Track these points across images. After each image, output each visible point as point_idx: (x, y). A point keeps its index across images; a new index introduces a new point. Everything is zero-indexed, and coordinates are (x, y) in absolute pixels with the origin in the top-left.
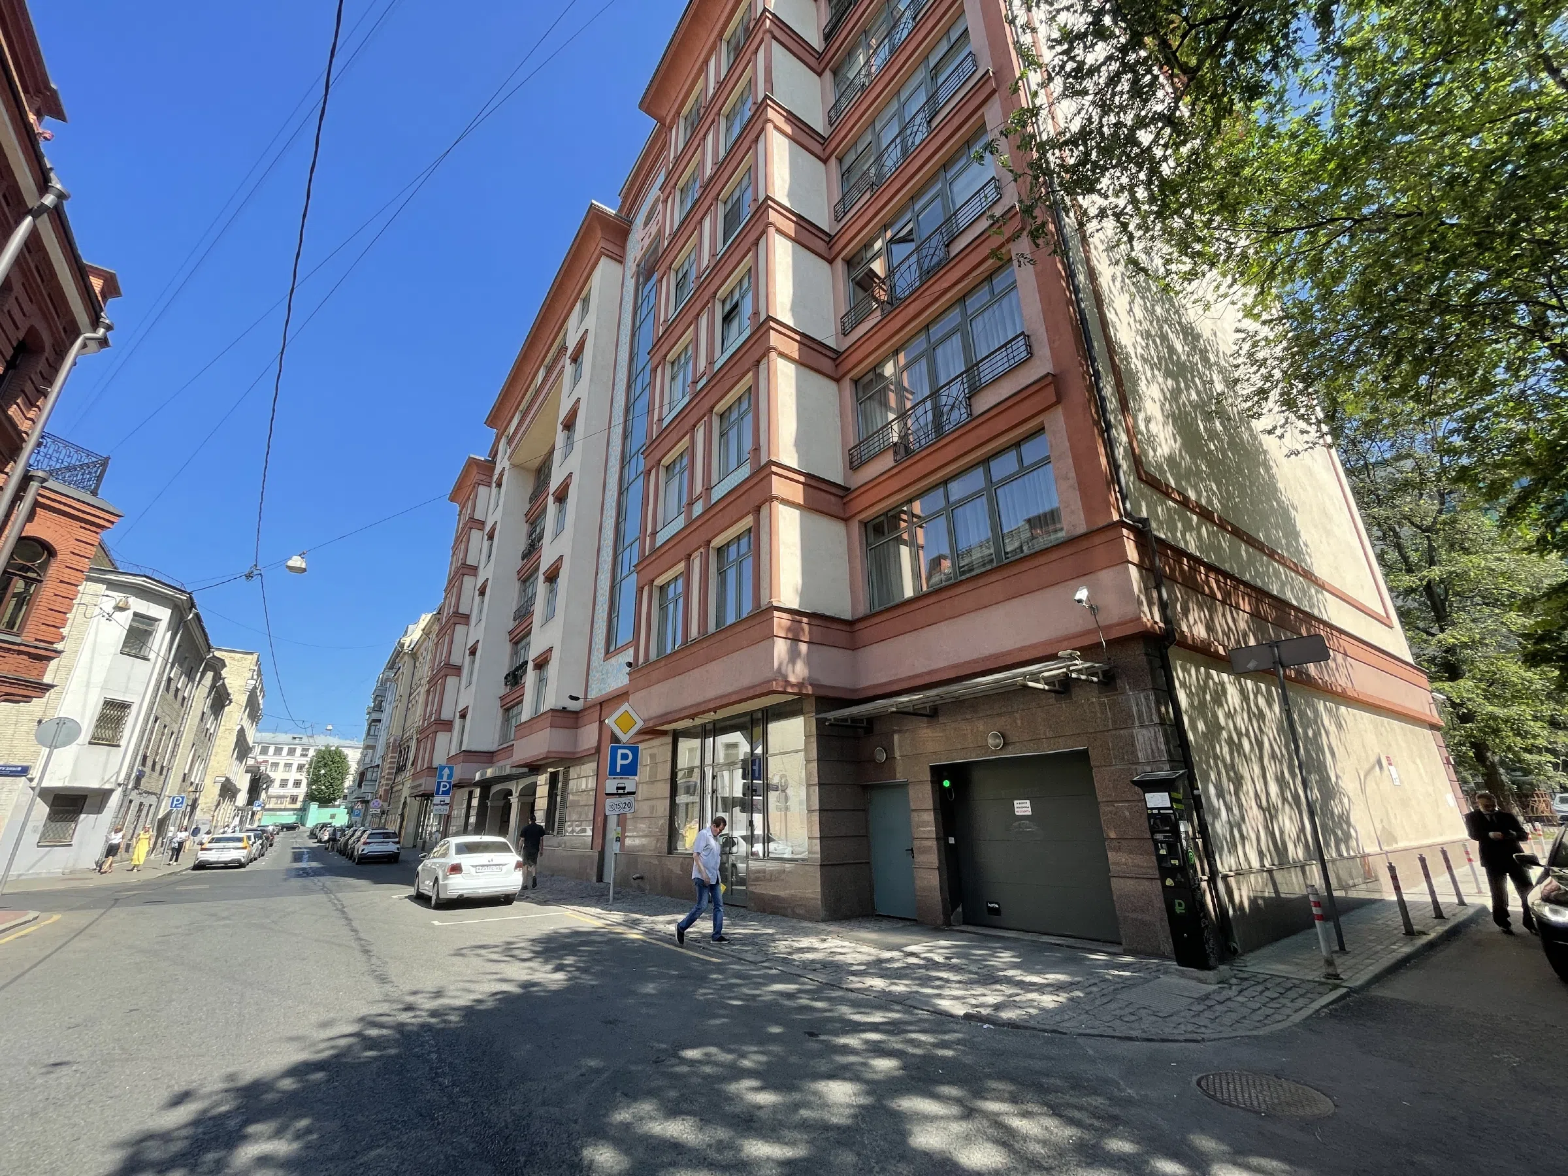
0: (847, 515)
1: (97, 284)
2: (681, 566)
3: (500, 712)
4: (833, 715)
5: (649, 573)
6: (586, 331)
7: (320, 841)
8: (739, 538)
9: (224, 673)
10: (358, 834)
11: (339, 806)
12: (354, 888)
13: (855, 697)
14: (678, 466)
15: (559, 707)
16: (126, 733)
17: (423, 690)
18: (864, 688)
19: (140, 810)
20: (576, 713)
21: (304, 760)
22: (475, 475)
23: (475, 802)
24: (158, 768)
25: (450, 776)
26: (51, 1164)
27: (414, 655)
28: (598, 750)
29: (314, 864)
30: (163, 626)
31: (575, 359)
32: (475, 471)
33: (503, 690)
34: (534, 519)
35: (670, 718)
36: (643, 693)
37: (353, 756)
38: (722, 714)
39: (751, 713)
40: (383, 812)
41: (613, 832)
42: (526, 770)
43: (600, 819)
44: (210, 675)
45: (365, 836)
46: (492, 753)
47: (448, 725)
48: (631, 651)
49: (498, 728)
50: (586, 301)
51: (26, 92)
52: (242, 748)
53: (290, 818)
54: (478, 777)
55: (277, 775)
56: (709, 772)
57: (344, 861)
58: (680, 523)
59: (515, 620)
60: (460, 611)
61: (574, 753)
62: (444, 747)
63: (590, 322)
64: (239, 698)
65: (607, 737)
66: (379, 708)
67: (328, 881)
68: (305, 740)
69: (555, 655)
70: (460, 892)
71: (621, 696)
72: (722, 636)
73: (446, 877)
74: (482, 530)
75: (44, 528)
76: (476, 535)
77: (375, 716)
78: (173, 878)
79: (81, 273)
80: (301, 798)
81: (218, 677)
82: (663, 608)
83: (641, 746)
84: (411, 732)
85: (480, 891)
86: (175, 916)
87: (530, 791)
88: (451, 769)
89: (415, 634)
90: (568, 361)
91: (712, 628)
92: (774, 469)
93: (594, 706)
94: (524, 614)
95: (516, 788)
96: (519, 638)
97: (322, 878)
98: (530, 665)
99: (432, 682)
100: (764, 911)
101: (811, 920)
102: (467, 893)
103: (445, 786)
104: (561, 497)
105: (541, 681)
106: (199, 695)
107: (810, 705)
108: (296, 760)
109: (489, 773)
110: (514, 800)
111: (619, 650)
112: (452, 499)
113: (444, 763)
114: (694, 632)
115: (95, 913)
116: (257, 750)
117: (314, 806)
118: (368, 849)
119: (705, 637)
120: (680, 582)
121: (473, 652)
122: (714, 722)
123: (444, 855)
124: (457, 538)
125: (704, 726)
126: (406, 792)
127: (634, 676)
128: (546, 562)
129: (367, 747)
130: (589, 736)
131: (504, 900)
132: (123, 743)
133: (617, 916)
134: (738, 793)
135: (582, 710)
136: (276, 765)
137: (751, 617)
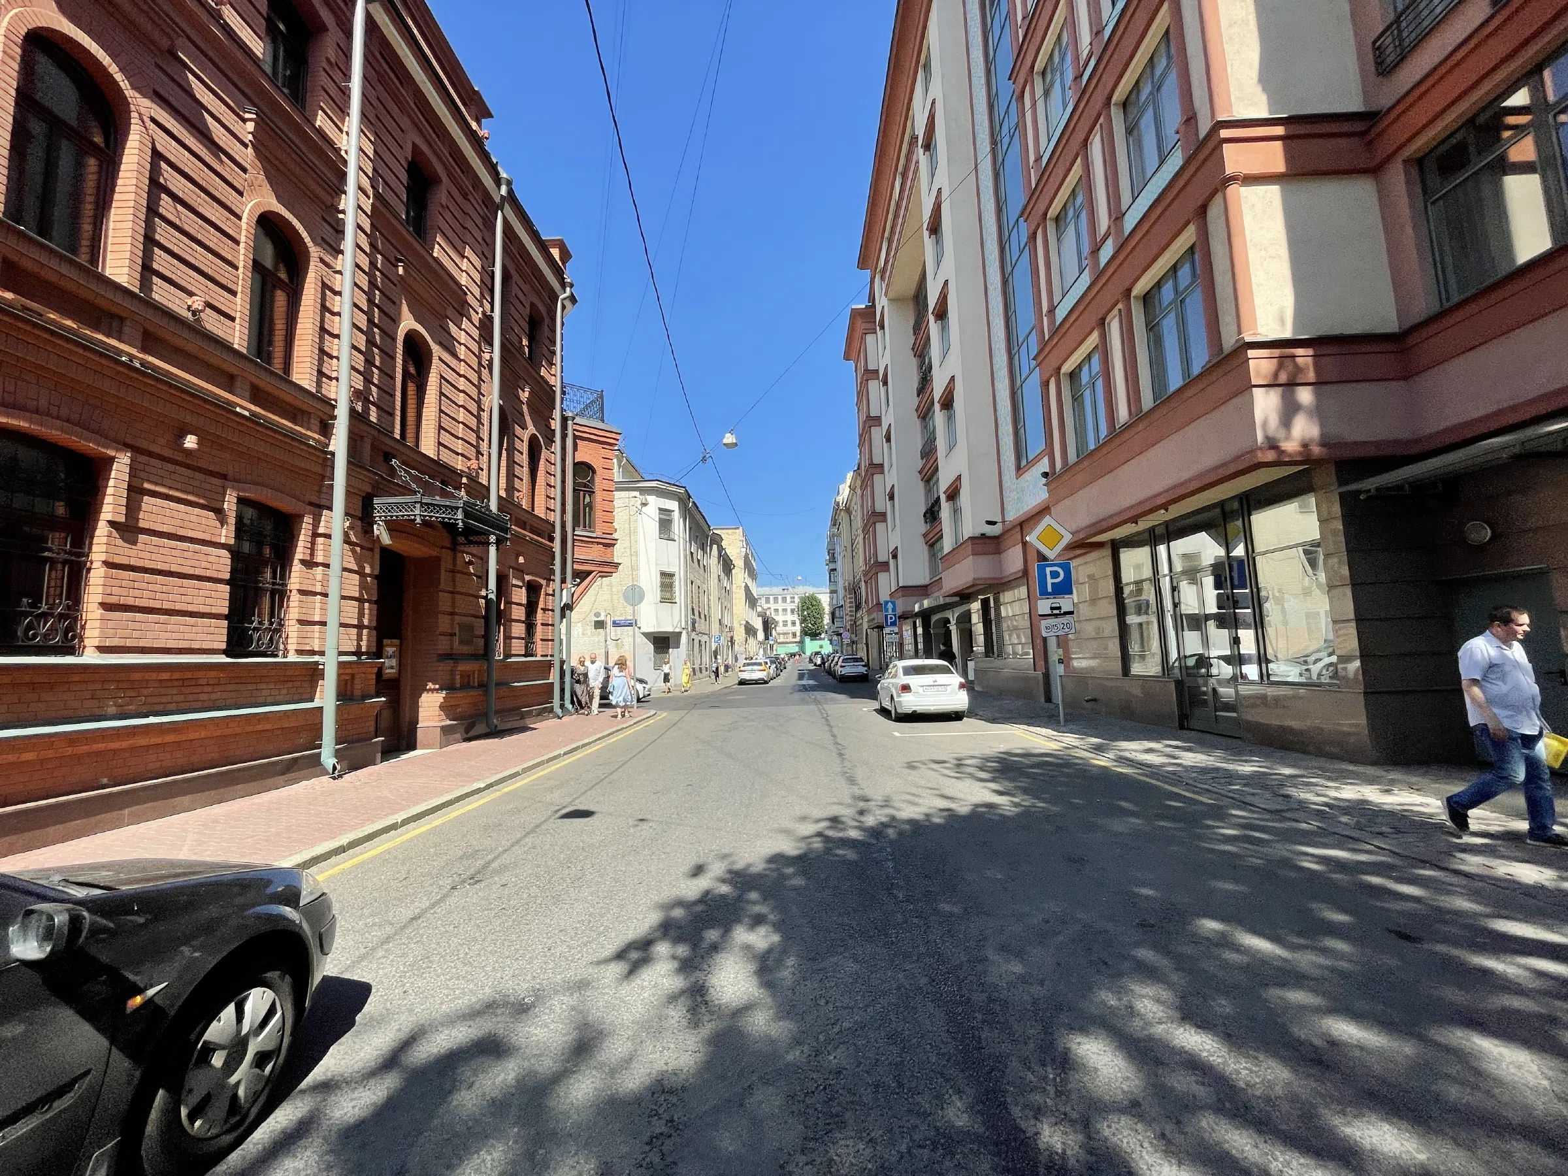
0: (1378, 159)
1: (555, 252)
2: (1094, 338)
3: (926, 548)
4: (1372, 483)
5: (1053, 361)
6: (933, 102)
7: (815, 665)
8: (1174, 269)
9: (724, 544)
10: (836, 659)
11: (824, 639)
12: (835, 701)
13: (1415, 450)
14: (1071, 213)
15: (977, 534)
16: (677, 593)
17: (860, 539)
18: (1430, 436)
19: (700, 645)
20: (996, 539)
21: (794, 606)
22: (860, 325)
23: (920, 631)
24: (702, 616)
25: (894, 610)
26: (622, 900)
27: (848, 510)
28: (1025, 572)
29: (811, 682)
30: (676, 515)
31: (928, 146)
32: (859, 322)
33: (923, 528)
34: (921, 351)
35: (1105, 525)
36: (1067, 502)
37: (825, 600)
38: (1176, 511)
39: (1222, 504)
40: (853, 642)
41: (1055, 653)
42: (957, 599)
43: (1039, 641)
44: (715, 547)
45: (841, 660)
46: (926, 586)
47: (885, 566)
48: (1046, 460)
49: (927, 564)
50: (927, 67)
51: (465, 104)
52: (752, 601)
53: (795, 649)
54: (917, 608)
55: (779, 618)
56: (1166, 584)
57: (831, 680)
58: (1086, 280)
59: (922, 459)
60: (875, 462)
61: (1001, 578)
62: (886, 584)
63: (936, 90)
64: (739, 562)
65: (1032, 556)
66: (833, 559)
67: (818, 695)
68: (791, 590)
69: (965, 482)
70: (914, 708)
71: (1043, 511)
72: (1164, 410)
73: (899, 696)
74: (878, 378)
75: (586, 453)
76: (874, 386)
77: (832, 566)
78: (726, 691)
79: (543, 247)
80: (798, 634)
81: (720, 549)
82: (1077, 399)
83: (1073, 564)
84: (859, 575)
85: (932, 708)
86: (724, 717)
87: (966, 618)
88: (893, 603)
89: (844, 493)
90: (921, 151)
91: (1147, 401)
92: (1225, 133)
93: (1014, 527)
94: (929, 451)
95: (953, 616)
96: (929, 475)
97: (815, 693)
98: (943, 498)
99: (865, 530)
100: (1270, 745)
101: (1353, 761)
102: (921, 708)
103: (891, 618)
104: (941, 314)
105: (956, 511)
106: (713, 561)
107: (1328, 476)
108: (789, 607)
109: (926, 603)
110: (953, 628)
111: (1031, 464)
112: (847, 357)
113: (888, 599)
114: (1123, 413)
115: (683, 712)
116: (763, 601)
117: (807, 639)
118: (845, 671)
119: (1139, 417)
120: (1096, 359)
121: (892, 497)
122: (1167, 524)
123: (895, 676)
124: (858, 394)
125: (1151, 530)
126: (865, 626)
127: (1053, 485)
128: (938, 388)
129: (832, 592)
130: (1013, 560)
131: (956, 716)
132: (677, 600)
133: (1070, 739)
134: (1212, 608)
135: (1002, 535)
136: (776, 610)
137: (1207, 372)
